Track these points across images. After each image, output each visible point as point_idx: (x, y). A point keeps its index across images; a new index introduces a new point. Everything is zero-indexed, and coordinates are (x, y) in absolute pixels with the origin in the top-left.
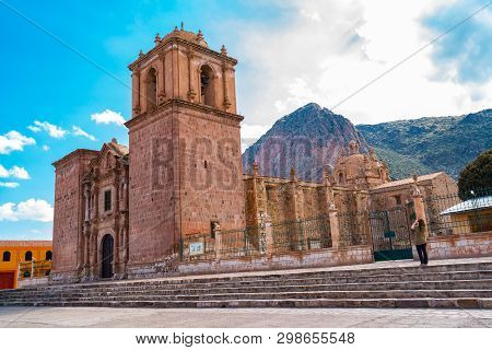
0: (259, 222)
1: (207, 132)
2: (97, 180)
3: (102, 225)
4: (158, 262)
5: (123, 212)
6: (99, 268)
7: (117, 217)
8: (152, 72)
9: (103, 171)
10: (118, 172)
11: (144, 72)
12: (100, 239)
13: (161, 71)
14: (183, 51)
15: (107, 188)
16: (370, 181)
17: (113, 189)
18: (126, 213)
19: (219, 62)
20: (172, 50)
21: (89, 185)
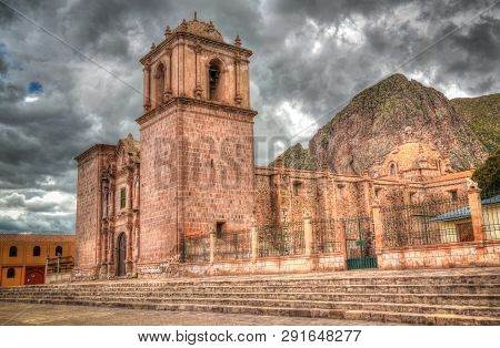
0: (282, 220)
1: (215, 129)
2: (114, 177)
3: (118, 223)
4: (163, 263)
5: (135, 211)
6: (115, 266)
7: (130, 216)
8: (161, 67)
9: (119, 168)
10: (131, 170)
11: (154, 67)
12: (116, 237)
13: (168, 66)
14: (189, 46)
15: (123, 185)
16: (425, 173)
17: (128, 187)
18: (137, 211)
19: (231, 54)
20: (178, 45)
21: (107, 181)
